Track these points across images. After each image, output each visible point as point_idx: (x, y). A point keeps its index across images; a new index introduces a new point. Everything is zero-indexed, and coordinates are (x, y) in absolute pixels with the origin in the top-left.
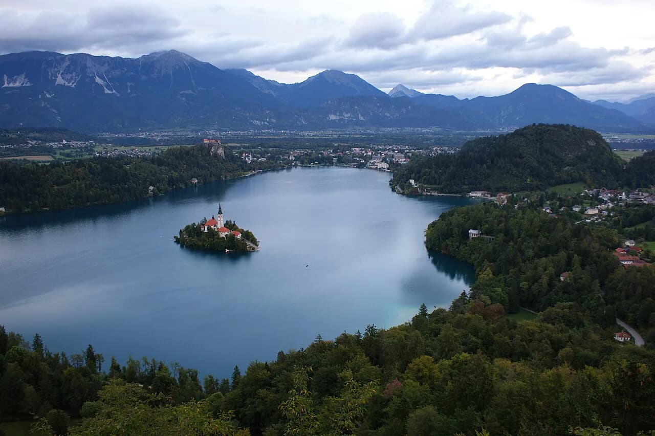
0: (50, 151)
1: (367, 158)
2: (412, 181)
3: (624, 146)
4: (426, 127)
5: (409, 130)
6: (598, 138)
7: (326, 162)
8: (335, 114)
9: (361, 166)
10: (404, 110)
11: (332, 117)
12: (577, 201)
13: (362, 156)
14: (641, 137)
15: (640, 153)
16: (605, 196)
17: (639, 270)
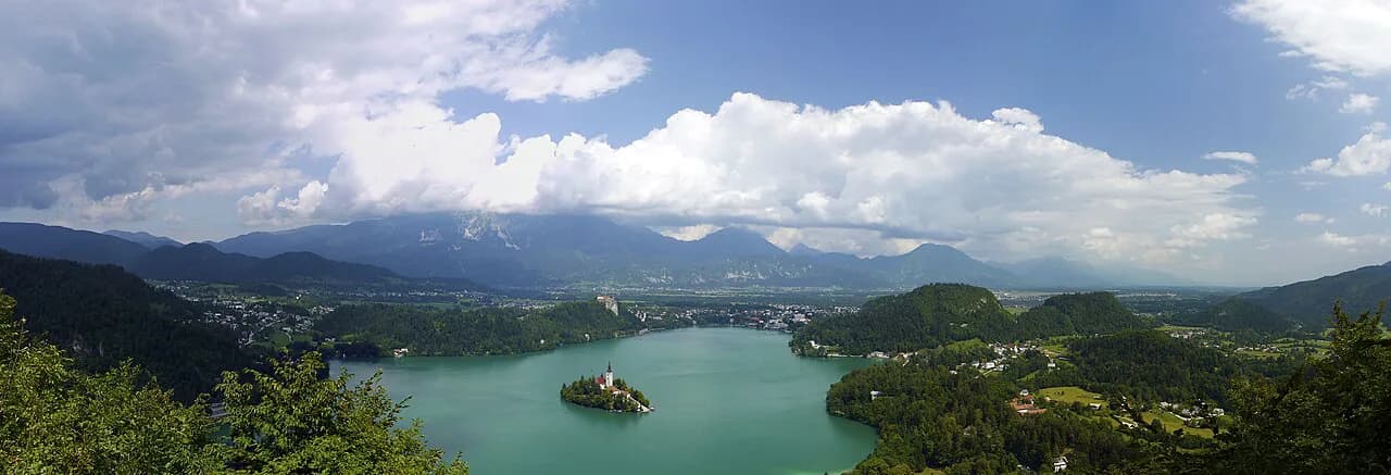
0: (453, 299)
1: (766, 319)
2: (813, 342)
3: (1013, 303)
4: (828, 287)
5: (807, 289)
6: (990, 296)
7: (722, 322)
8: (734, 273)
9: (759, 327)
10: (805, 269)
11: (731, 276)
12: (974, 356)
13: (762, 318)
14: (1025, 295)
15: (1026, 309)
16: (1000, 351)
17: (1032, 416)
